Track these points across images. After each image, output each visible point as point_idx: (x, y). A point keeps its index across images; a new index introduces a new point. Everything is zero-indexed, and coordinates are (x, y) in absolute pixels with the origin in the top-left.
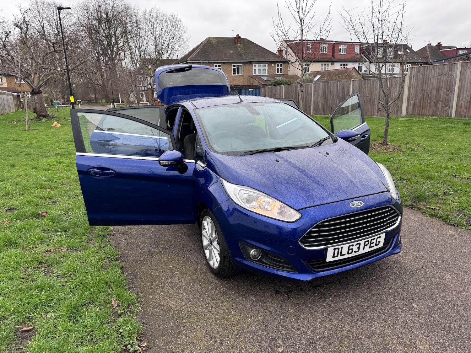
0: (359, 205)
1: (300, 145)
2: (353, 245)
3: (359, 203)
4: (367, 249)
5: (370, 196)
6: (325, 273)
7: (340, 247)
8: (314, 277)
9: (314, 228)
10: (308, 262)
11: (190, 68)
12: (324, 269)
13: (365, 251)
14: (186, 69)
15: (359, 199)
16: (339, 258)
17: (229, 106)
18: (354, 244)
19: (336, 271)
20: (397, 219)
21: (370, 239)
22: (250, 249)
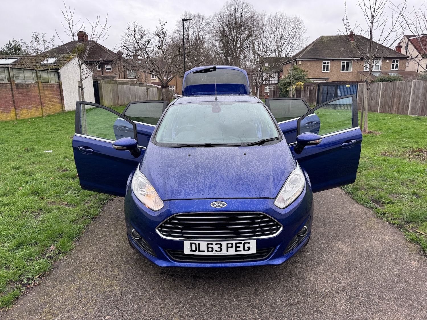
0: (220, 206)
1: (234, 143)
2: (212, 244)
3: (221, 204)
4: (232, 252)
5: (238, 200)
6: (182, 265)
7: (197, 243)
8: (169, 265)
9: (170, 219)
10: (168, 251)
11: (215, 69)
12: (184, 260)
13: (228, 253)
14: (210, 70)
15: (224, 200)
16: (197, 253)
17: (199, 104)
18: (214, 243)
19: (194, 265)
20: (278, 229)
21: (234, 242)
22: (132, 228)
